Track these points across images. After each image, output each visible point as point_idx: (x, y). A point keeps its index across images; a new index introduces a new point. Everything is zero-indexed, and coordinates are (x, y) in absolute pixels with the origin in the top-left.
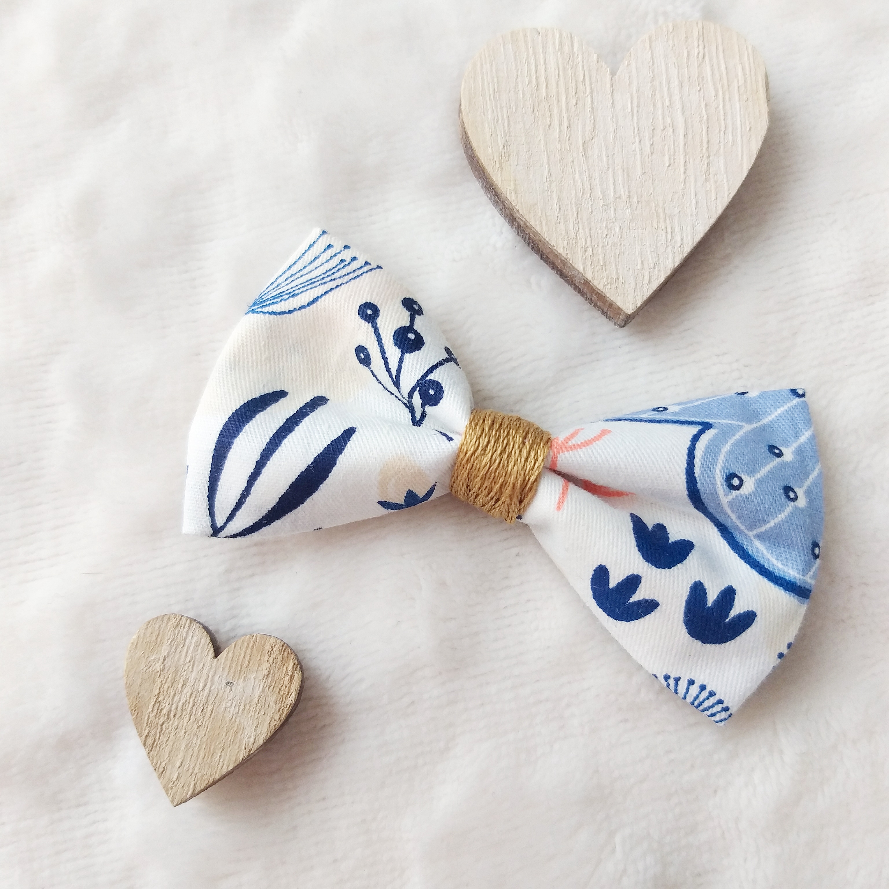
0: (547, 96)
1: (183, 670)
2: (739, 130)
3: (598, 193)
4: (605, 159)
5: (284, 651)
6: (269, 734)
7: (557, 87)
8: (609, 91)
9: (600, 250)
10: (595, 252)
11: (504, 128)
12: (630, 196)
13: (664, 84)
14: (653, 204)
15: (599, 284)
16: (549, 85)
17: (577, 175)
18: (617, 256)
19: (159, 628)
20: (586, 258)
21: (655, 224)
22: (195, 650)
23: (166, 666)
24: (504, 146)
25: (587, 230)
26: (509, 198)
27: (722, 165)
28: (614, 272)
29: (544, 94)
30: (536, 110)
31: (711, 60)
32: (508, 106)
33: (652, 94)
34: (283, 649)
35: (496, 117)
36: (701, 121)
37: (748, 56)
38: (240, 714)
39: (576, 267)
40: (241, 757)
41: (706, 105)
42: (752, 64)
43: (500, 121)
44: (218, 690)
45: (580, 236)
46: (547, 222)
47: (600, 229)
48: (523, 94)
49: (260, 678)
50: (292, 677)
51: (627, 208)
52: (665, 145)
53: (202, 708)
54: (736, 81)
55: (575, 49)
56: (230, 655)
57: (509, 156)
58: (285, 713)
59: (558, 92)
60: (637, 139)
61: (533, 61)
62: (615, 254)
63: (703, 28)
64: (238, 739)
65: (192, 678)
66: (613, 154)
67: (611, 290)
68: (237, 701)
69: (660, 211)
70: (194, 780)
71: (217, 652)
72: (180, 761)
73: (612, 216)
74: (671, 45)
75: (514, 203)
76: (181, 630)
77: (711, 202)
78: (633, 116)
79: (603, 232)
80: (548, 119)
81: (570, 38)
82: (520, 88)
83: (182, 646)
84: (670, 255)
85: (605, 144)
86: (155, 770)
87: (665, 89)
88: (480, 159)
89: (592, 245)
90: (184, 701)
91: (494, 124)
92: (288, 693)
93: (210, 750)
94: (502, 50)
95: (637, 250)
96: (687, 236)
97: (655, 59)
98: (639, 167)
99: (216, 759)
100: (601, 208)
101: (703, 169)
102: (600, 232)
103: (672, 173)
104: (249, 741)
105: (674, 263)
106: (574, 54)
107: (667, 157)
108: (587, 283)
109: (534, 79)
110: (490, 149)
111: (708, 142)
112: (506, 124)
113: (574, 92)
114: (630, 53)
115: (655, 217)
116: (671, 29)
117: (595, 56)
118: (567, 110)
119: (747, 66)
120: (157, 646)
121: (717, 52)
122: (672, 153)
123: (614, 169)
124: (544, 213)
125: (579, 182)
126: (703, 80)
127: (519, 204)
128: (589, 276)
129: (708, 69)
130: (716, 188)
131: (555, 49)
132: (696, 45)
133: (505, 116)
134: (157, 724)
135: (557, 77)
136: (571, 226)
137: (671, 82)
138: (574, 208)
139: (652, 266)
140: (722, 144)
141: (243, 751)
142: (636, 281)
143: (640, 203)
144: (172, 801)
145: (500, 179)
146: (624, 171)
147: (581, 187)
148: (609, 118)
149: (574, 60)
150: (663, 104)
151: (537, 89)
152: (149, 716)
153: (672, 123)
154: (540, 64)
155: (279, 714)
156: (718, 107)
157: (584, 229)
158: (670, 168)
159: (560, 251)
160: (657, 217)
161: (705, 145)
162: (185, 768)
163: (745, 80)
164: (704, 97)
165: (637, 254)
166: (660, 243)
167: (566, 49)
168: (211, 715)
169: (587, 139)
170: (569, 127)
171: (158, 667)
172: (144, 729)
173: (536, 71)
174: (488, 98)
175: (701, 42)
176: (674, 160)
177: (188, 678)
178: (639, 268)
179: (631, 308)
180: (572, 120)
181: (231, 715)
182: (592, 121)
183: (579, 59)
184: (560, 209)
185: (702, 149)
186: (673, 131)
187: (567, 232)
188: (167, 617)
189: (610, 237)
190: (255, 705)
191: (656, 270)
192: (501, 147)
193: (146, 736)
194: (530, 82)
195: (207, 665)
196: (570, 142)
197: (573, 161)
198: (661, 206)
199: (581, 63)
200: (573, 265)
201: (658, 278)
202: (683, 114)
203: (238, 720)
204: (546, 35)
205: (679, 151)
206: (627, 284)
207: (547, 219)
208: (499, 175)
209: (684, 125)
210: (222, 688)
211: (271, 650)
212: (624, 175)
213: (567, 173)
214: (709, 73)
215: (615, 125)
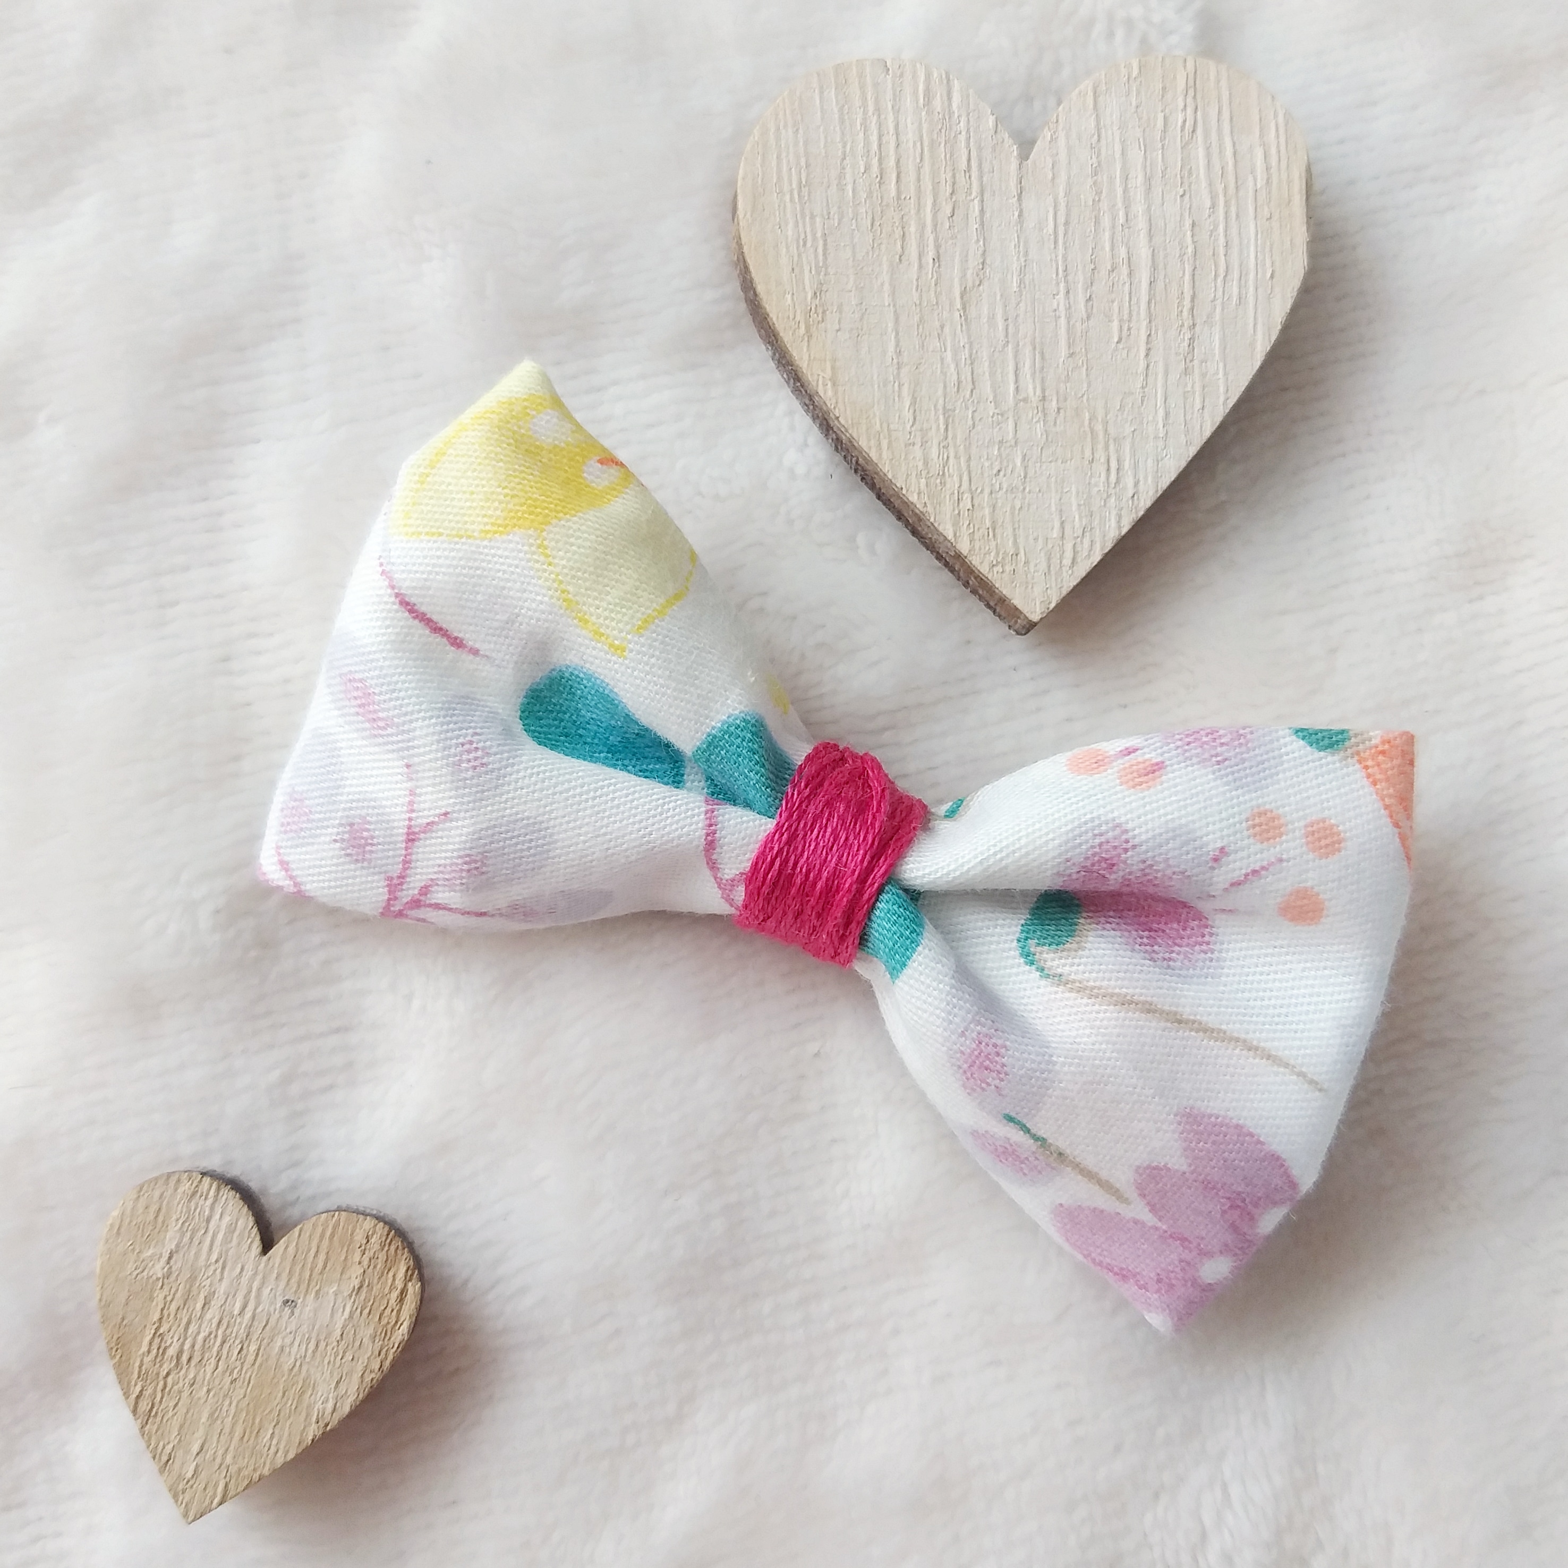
0: (899, 198)
1: (205, 1277)
2: (1252, 276)
3: (986, 388)
4: (1001, 325)
5: (390, 1244)
6: (361, 1396)
7: (919, 180)
9: (986, 500)
10: (976, 502)
11: (816, 256)
12: (1044, 397)
14: (1087, 414)
15: (981, 564)
16: (902, 175)
17: (949, 354)
18: (1017, 512)
19: (160, 1198)
20: (959, 514)
21: (1088, 453)
22: (227, 1240)
23: (174, 1269)
24: (815, 293)
26: (821, 393)
27: (1217, 343)
28: (1010, 542)
29: (893, 193)
32: (825, 213)
33: (1094, 200)
34: (388, 1241)
35: (802, 236)
36: (1182, 256)
37: (1277, 130)
38: (308, 1359)
39: (941, 529)
40: (310, 1438)
41: (1193, 225)
42: (1283, 148)
43: (809, 244)
44: (269, 1315)
45: (951, 471)
46: (890, 443)
47: (987, 459)
48: (854, 190)
49: (346, 1294)
50: (403, 1292)
51: (1038, 421)
52: (1113, 302)
53: (240, 1346)
54: (1250, 178)
56: (291, 1249)
57: (824, 312)
58: (390, 1357)
59: (919, 189)
60: (1062, 285)
62: (1013, 508)
63: (1195, 72)
64: (305, 1405)
65: (222, 1292)
66: (1017, 316)
67: (1004, 575)
68: (304, 1335)
69: (1099, 427)
70: (225, 1477)
71: (267, 1244)
72: (199, 1442)
73: (1011, 435)
74: (1134, 104)
75: (831, 404)
76: (201, 1202)
77: (1193, 413)
78: (1056, 242)
79: (992, 464)
80: (899, 243)
81: (945, 82)
82: (849, 178)
83: (203, 1231)
84: (1114, 513)
85: (1001, 295)
86: (154, 1458)
87: (1119, 191)
88: (771, 315)
89: (970, 490)
90: (207, 1333)
91: (798, 248)
92: (396, 1322)
93: (253, 1423)
94: (818, 102)
95: (1053, 501)
96: (1146, 478)
97: (1103, 131)
98: (1063, 343)
99: (265, 1440)
100: (990, 419)
101: (1181, 350)
102: (987, 464)
103: (1124, 355)
104: (324, 1409)
105: (1120, 528)
106: (951, 114)
107: (1115, 324)
109: (875, 162)
110: (789, 297)
113: (949, 190)
114: (1057, 116)
115: (1089, 439)
116: (1135, 72)
117: (991, 120)
118: (935, 226)
119: (1273, 151)
120: (157, 1230)
122: (1126, 317)
123: (1018, 345)
124: (885, 425)
125: (953, 367)
126: (1190, 173)
127: (840, 405)
128: (964, 547)
129: (1201, 152)
130: (1204, 387)
133: (819, 234)
134: (158, 1374)
135: (918, 160)
137: (1130, 176)
138: (941, 417)
139: (1080, 532)
140: (1219, 302)
141: (314, 1426)
142: (1049, 559)
143: (1062, 411)
144: (186, 1515)
145: (806, 357)
146: (1034, 349)
147: (955, 377)
148: (1013, 244)
149: (951, 128)
150: (1114, 218)
151: (880, 183)
152: (142, 1361)
153: (1129, 258)
155: (379, 1360)
157: (957, 457)
158: (1121, 346)
159: (913, 498)
160: (1092, 438)
161: (1187, 303)
162: (208, 1456)
163: (1268, 180)
164: (1190, 208)
165: (1053, 509)
166: (1096, 489)
167: (937, 104)
168: (255, 1360)
169: (970, 284)
170: (937, 259)
171: (159, 1269)
172: (133, 1383)
173: (880, 146)
174: (787, 198)
175: (1189, 99)
176: (1129, 329)
177: (214, 1292)
178: (1055, 536)
180: (943, 247)
181: (293, 1360)
182: (980, 252)
183: (962, 124)
184: (915, 419)
185: (1182, 311)
186: (1130, 274)
187: (926, 463)
188: (175, 1178)
189: (1005, 476)
190: (335, 1343)
192: (809, 296)
193: (138, 1397)
194: (867, 169)
195: (249, 1268)
196: (939, 289)
197: (942, 327)
198: (1100, 420)
199: (964, 133)
200: (936, 525)
201: (1089, 556)
202: (1150, 240)
203: (305, 1368)
204: (901, 75)
205: (1138, 313)
206: (1032, 565)
207: (890, 436)
208: (805, 350)
209: (1150, 263)
210: (275, 1310)
211: (365, 1241)
212: (1035, 355)
213: (931, 349)
214: (1202, 162)
215: (1022, 260)
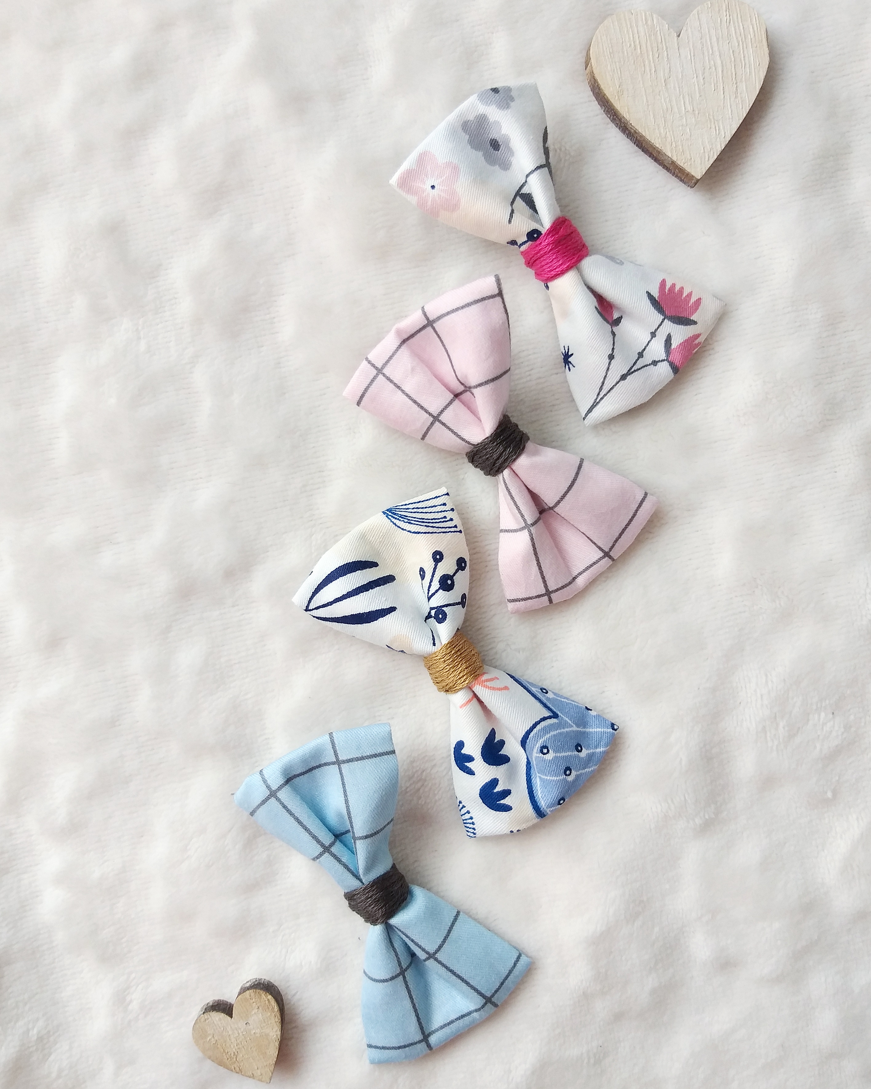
8: (677, 48)
13: (708, 40)
25: (671, 132)
30: (635, 62)
31: (734, 23)
55: (655, 23)
61: (630, 32)
108: (673, 163)
111: (736, 74)
112: (619, 72)
121: (737, 18)
131: (643, 23)
132: (725, 15)
136: (662, 131)
154: (635, 33)
156: (740, 52)
179: (700, 175)
191: (712, 152)
